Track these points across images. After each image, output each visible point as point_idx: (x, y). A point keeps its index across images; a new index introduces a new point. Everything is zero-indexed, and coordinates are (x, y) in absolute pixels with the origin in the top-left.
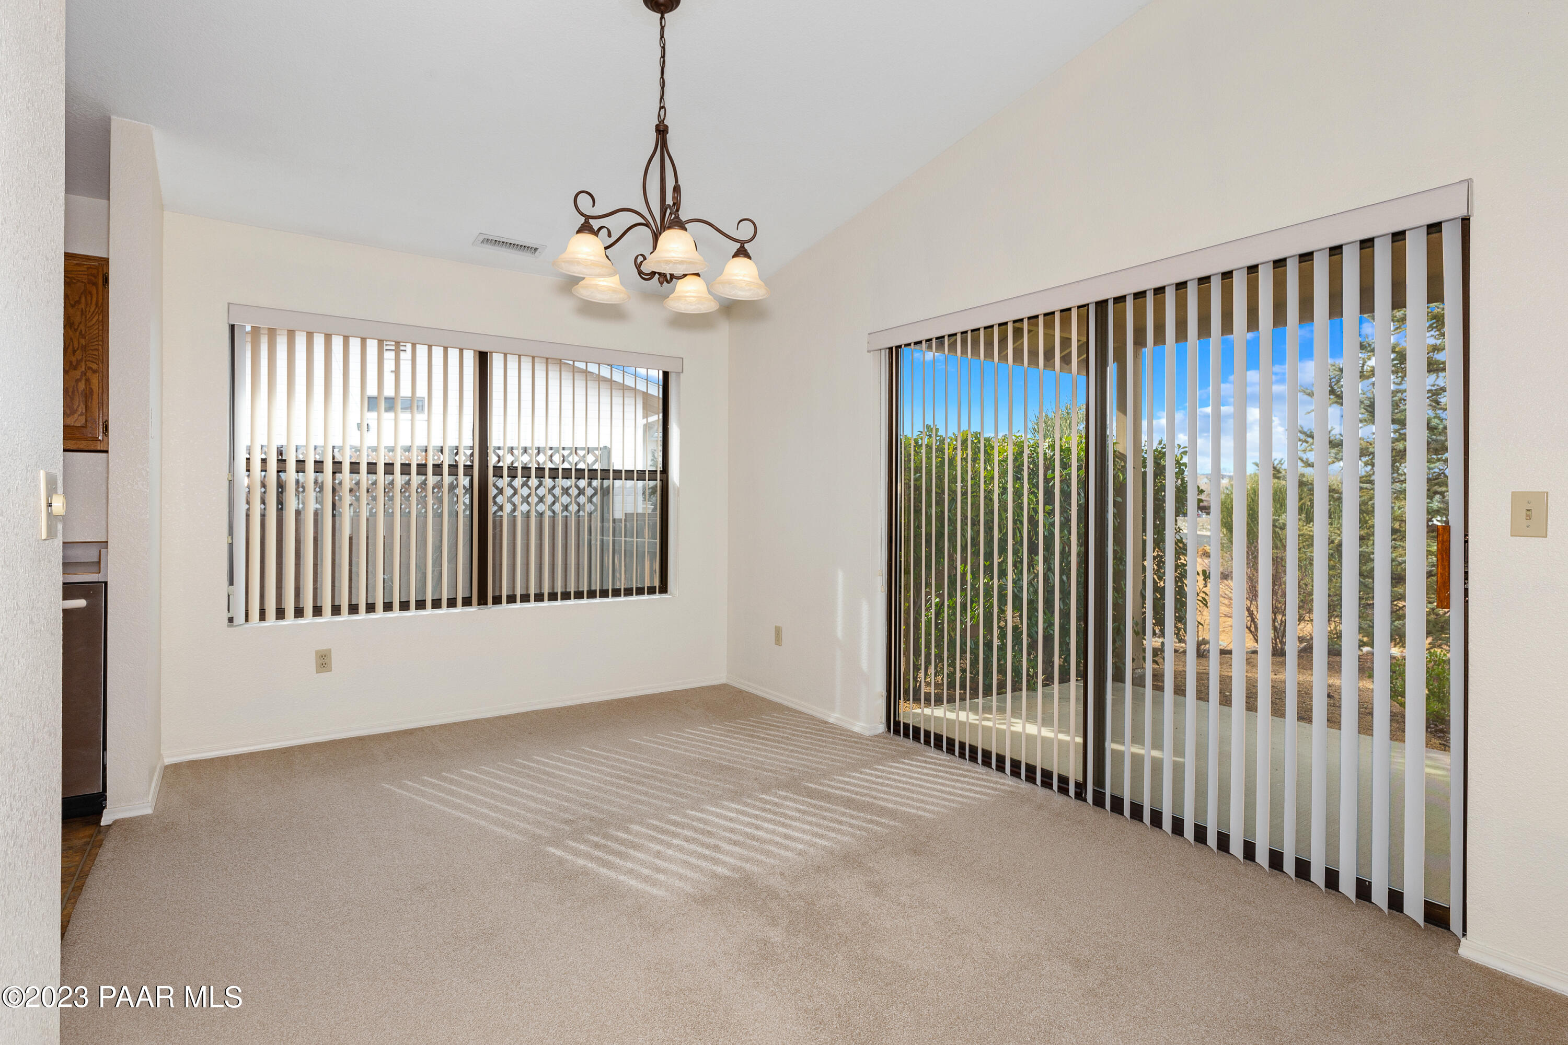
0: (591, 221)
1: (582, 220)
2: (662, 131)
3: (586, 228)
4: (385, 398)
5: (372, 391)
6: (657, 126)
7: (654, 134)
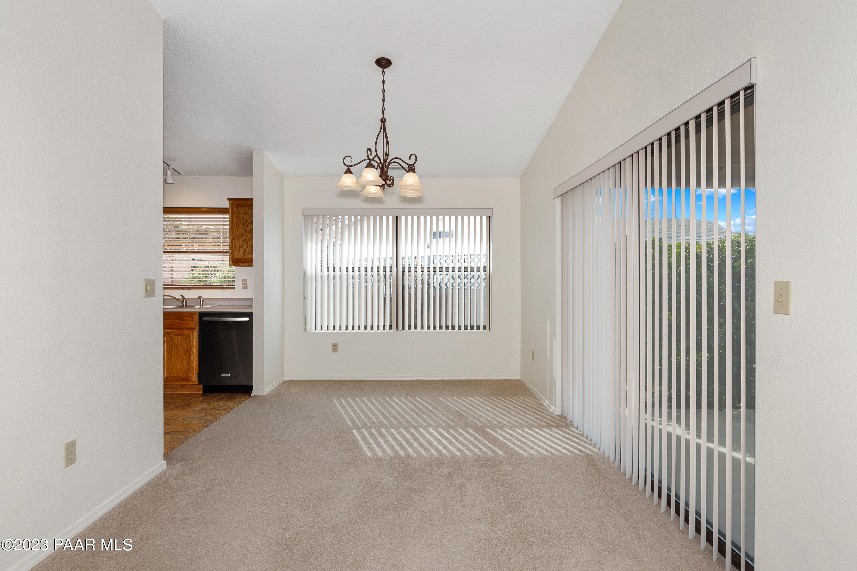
0: (350, 168)
1: (347, 168)
2: (383, 121)
3: (348, 171)
4: (433, 232)
5: (434, 229)
6: (381, 119)
7: (380, 123)
